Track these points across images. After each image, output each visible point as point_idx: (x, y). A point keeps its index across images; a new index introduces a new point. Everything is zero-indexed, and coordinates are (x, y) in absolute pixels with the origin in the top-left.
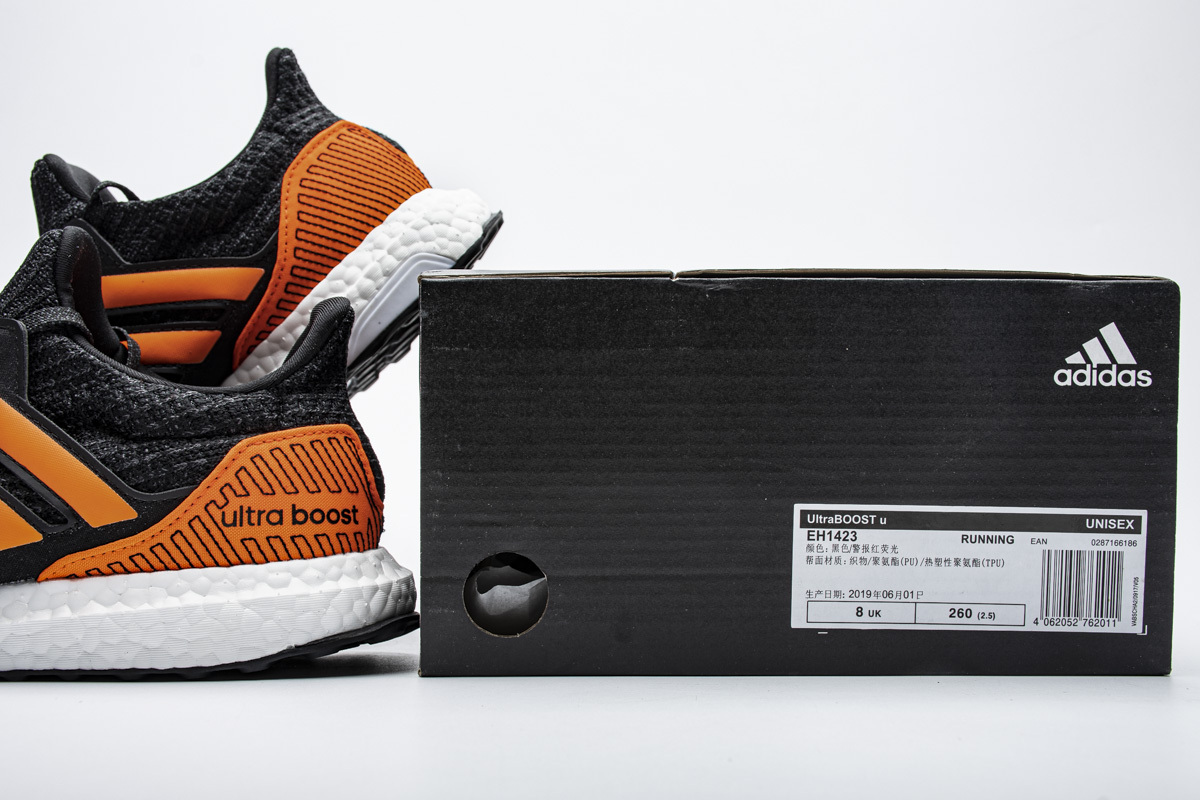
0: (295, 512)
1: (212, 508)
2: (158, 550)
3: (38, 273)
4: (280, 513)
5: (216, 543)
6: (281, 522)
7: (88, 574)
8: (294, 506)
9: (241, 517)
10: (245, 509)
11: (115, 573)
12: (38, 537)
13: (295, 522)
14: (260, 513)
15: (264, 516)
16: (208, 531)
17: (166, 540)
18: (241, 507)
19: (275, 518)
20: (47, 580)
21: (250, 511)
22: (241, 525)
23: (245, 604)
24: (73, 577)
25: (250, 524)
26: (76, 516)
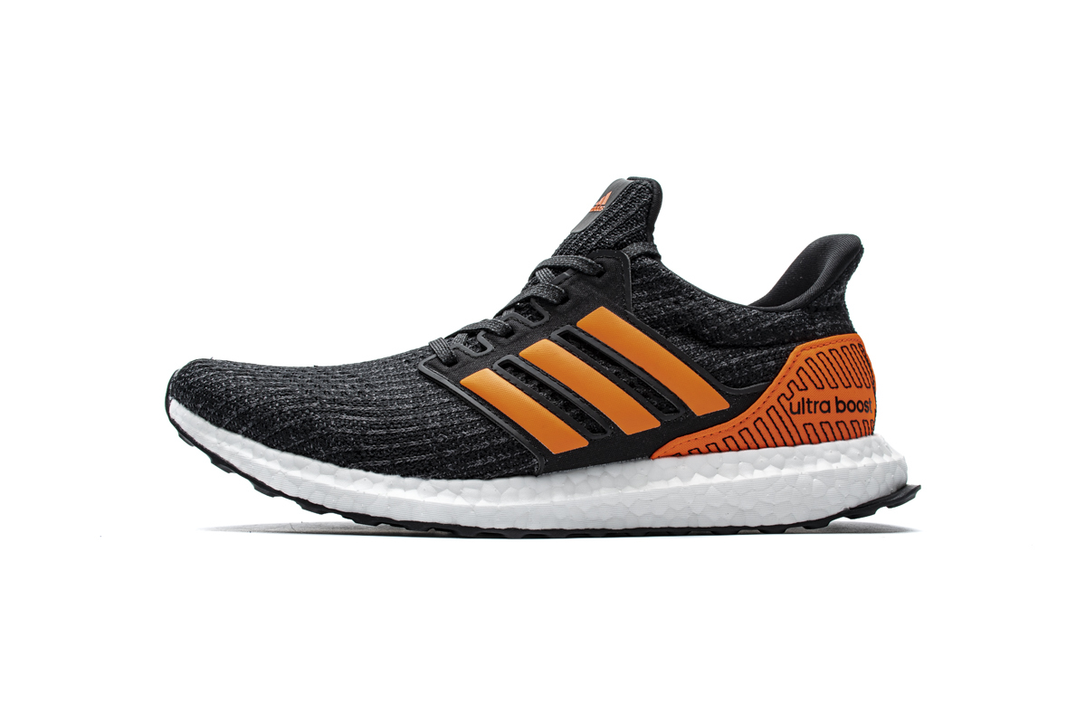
0: (838, 402)
1: (782, 399)
2: (745, 433)
3: (637, 212)
4: (828, 403)
5: (786, 427)
6: (829, 410)
7: (690, 453)
8: (836, 398)
9: (803, 406)
10: (806, 400)
11: (710, 451)
12: (657, 424)
13: (838, 410)
14: (816, 403)
15: (818, 406)
16: (780, 418)
17: (750, 425)
18: (803, 399)
19: (825, 407)
20: (659, 457)
21: (809, 402)
22: (803, 413)
23: (814, 475)
24: (678, 455)
25: (810, 412)
26: (685, 406)
